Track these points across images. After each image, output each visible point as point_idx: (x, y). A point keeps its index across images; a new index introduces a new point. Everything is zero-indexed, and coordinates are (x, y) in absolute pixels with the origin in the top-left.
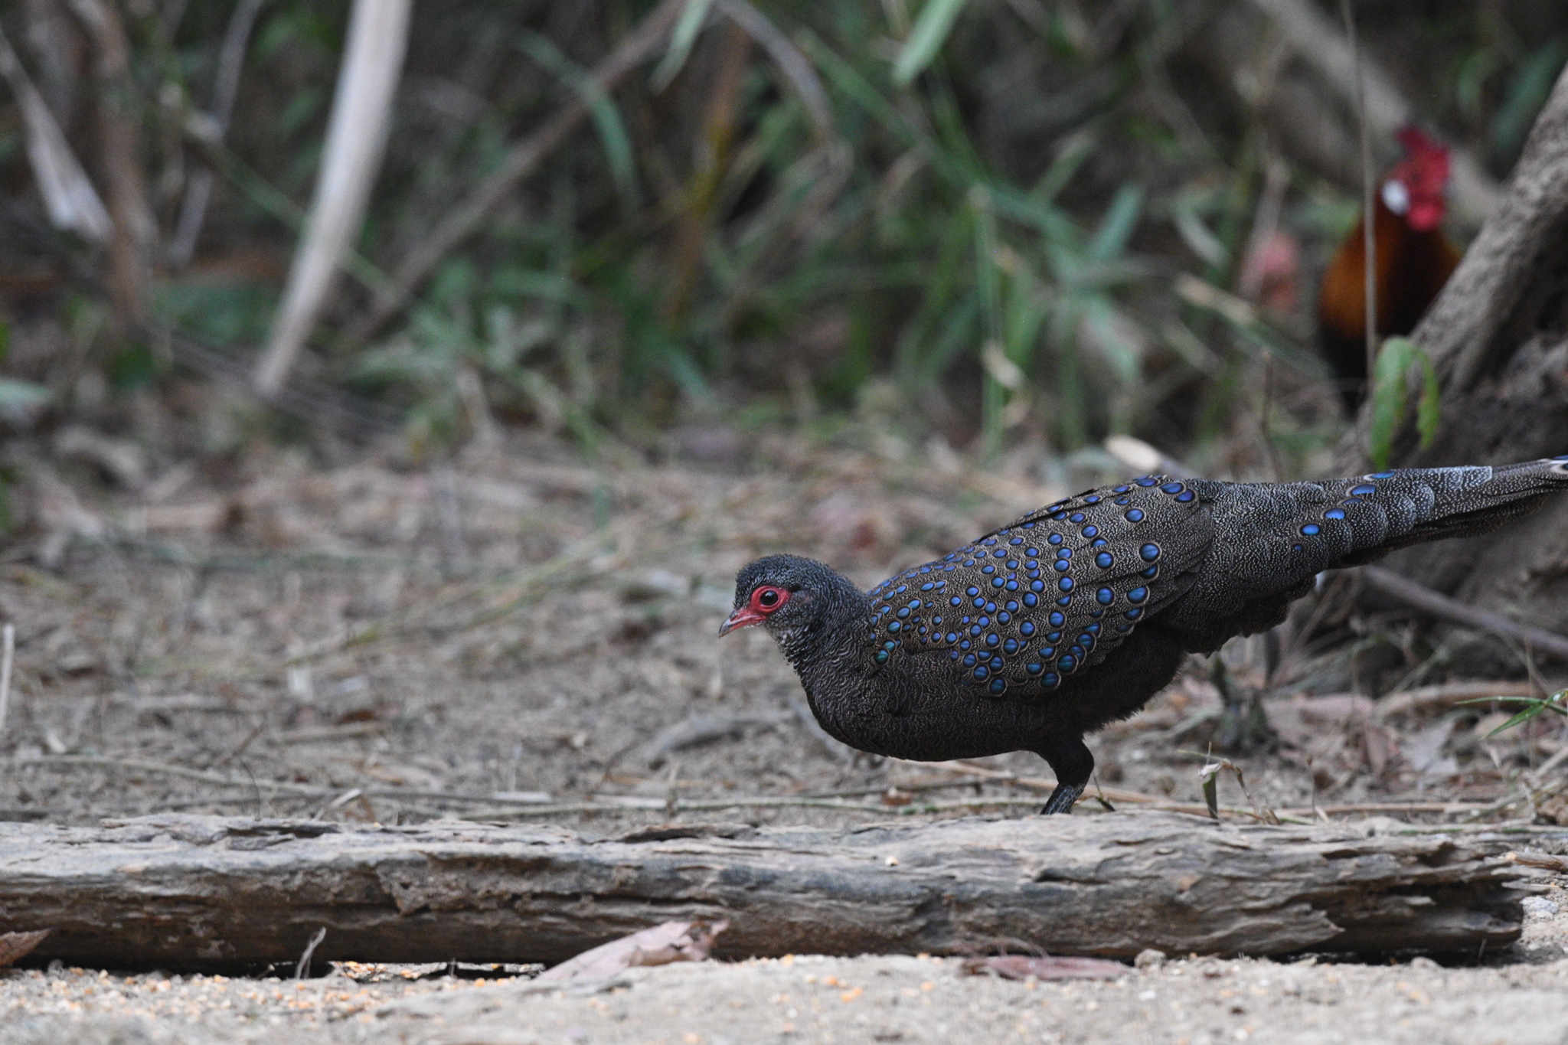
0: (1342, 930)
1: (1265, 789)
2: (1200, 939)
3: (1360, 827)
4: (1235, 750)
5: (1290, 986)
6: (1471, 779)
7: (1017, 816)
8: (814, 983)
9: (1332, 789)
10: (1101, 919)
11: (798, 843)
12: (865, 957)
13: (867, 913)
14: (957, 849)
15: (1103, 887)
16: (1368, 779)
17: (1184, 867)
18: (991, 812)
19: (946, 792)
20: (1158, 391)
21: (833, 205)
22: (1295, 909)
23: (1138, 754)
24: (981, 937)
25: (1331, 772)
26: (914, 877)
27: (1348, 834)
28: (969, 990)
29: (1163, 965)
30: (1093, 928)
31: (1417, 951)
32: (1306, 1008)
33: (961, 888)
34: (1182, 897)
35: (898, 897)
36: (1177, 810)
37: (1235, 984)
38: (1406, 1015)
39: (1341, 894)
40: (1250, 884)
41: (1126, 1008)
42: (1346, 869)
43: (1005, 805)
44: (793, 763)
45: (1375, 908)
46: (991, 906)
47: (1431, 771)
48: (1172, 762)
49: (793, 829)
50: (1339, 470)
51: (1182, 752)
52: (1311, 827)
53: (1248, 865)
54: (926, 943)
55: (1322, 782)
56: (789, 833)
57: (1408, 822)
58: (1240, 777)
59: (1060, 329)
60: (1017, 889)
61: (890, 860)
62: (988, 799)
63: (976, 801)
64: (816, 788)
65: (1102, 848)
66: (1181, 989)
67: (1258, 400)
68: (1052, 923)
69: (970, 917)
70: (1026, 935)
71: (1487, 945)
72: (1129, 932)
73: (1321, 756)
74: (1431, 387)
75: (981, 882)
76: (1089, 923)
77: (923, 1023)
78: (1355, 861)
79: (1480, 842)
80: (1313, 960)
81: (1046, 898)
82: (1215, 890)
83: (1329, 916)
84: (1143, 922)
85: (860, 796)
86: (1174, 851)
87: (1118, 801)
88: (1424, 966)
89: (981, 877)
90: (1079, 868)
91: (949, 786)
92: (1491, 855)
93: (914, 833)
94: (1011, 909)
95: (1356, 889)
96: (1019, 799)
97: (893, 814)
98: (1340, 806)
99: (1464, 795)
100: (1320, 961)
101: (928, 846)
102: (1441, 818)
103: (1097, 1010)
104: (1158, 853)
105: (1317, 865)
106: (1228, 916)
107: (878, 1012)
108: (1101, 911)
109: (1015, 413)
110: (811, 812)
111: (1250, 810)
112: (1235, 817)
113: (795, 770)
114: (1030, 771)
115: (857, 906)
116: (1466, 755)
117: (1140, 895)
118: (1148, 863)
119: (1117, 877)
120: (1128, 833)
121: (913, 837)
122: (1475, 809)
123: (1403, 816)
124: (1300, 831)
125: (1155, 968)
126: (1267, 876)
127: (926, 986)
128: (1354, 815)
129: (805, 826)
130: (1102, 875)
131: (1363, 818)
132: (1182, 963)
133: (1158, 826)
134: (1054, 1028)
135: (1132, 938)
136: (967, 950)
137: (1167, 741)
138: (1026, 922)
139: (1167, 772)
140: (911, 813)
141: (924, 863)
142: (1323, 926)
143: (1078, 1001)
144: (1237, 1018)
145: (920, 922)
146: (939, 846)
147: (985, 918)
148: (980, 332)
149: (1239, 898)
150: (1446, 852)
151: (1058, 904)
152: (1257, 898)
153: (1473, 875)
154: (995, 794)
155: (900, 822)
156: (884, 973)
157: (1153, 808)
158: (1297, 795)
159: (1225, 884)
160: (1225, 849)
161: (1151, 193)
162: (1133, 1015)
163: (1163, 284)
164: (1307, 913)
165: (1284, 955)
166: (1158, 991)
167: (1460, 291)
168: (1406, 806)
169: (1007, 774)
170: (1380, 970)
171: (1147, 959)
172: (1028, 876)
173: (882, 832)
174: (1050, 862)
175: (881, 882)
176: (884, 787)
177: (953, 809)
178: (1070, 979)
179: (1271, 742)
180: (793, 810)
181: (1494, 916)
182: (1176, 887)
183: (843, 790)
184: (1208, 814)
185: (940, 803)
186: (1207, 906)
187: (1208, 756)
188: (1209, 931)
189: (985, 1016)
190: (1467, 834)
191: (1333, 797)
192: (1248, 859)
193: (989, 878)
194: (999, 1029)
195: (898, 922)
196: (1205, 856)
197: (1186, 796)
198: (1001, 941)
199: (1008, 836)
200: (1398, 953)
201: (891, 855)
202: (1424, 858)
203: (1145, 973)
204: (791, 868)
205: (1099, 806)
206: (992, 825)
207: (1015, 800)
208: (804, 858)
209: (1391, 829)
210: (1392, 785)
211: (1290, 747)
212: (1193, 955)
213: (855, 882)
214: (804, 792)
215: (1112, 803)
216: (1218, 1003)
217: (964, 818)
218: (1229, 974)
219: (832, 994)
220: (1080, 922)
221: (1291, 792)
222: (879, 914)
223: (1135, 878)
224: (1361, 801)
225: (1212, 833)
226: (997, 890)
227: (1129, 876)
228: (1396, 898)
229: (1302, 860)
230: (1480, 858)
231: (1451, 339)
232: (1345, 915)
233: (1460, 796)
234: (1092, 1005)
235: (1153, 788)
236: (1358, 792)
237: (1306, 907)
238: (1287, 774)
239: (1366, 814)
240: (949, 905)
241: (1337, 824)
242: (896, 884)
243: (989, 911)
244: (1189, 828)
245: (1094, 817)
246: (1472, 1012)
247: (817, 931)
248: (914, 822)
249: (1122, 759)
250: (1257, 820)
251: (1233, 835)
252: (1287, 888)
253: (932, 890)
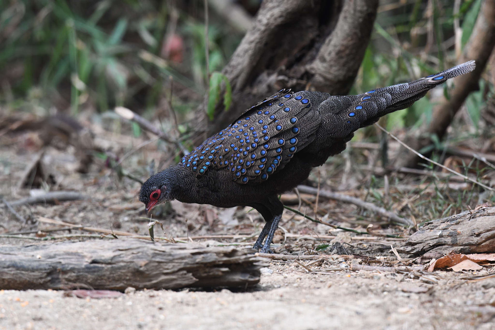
0: (197, 280)
1: (171, 231)
2: (148, 283)
3: (204, 244)
4: (160, 217)
5: (179, 300)
6: (243, 227)
7: (83, 241)
8: (11, 300)
9: (194, 230)
10: (113, 277)
11: (6, 251)
12: (30, 291)
13: (31, 275)
14: (62, 253)
15: (114, 265)
16: (207, 227)
17: (142, 258)
18: (75, 239)
19: (58, 232)
20: (133, 91)
21: (18, 25)
22: (181, 273)
23: (126, 219)
24: (71, 283)
25: (194, 224)
26: (47, 262)
27: (200, 246)
28: (66, 302)
29: (135, 293)
30: (110, 280)
31: (224, 287)
32: (185, 308)
33: (64, 266)
34: (142, 269)
35: (41, 269)
36: (140, 238)
37: (160, 299)
38: (220, 309)
39: (197, 267)
40: (165, 264)
41: (122, 308)
42: (199, 259)
43: (79, 237)
44: (4, 222)
45: (209, 272)
46: (74, 272)
47: (229, 224)
48: (138, 221)
49: (4, 246)
50: (196, 119)
51: (141, 218)
52: (187, 244)
53: (165, 257)
54: (51, 285)
55: (191, 228)
56: (2, 247)
57: (221, 242)
58: (162, 227)
59: (99, 69)
60: (83, 266)
61: (38, 256)
62: (73, 235)
63: (69, 235)
64: (12, 231)
65: (114, 251)
66: (141, 301)
67: (168, 94)
68: (96, 278)
69: (67, 276)
70: (86, 283)
71: (248, 285)
72: (123, 281)
73: (190, 219)
74: (229, 89)
75: (70, 264)
76: (109, 278)
77: (50, 314)
78: (202, 256)
79: (246, 249)
80: (187, 290)
81: (93, 270)
82: (153, 266)
83: (193, 275)
84: (128, 278)
85: (28, 234)
86: (139, 253)
87: (119, 235)
88: (226, 292)
89: (71, 262)
90: (105, 259)
91: (60, 230)
92: (250, 253)
93: (47, 247)
94: (81, 273)
95: (203, 265)
96: (84, 235)
97: (40, 240)
98: (197, 236)
99: (241, 233)
100: (190, 291)
101: (52, 252)
102: (233, 240)
103: (111, 309)
104: (133, 253)
105: (189, 257)
106: (157, 275)
107: (34, 310)
108: (113, 274)
109: (83, 99)
110: (11, 239)
111: (165, 238)
112: (160, 241)
113: (5, 225)
114: (88, 225)
115: (26, 273)
116: (241, 218)
117: (127, 268)
118: (129, 257)
119: (119, 262)
120: (122, 246)
121: (46, 248)
122: (244, 237)
123: (219, 240)
124: (182, 246)
125: (132, 294)
126: (171, 261)
127: (51, 301)
128: (202, 240)
129: (9, 245)
130: (113, 261)
131: (205, 241)
132: (141, 292)
133: (133, 244)
134: (96, 315)
135: (123, 283)
136: (65, 288)
137: (137, 214)
138: (86, 278)
139: (137, 225)
140: (46, 240)
141: (50, 257)
142: (191, 278)
143: (105, 305)
144: (161, 311)
145: (49, 278)
146: (56, 251)
147: (72, 277)
148: (71, 70)
149: (161, 269)
150: (234, 252)
151: (98, 271)
152: (168, 269)
153: (243, 260)
154: (76, 233)
155: (42, 243)
156: (36, 296)
157: (131, 238)
158: (182, 232)
159: (156, 264)
160: (157, 252)
161: (130, 22)
162: (124, 311)
163: (135, 54)
164: (185, 274)
165: (177, 289)
166: (133, 302)
167: (238, 56)
168: (220, 236)
169: (80, 226)
170: (211, 294)
171: (129, 291)
172: (87, 262)
173: (35, 247)
174: (95, 257)
175: (35, 264)
176: (36, 231)
177: (61, 238)
178: (102, 298)
179: (173, 214)
180: (4, 239)
181: (251, 275)
182: (139, 265)
183: (22, 232)
184: (151, 239)
185: (56, 236)
186: (150, 272)
187: (151, 219)
188: (151, 281)
189: (72, 311)
190: (241, 246)
191: (195, 233)
192: (165, 255)
193: (74, 263)
194: (76, 316)
195: (41, 278)
196: (150, 254)
197: (143, 233)
198: (77, 285)
199: (80, 248)
200: (217, 288)
201: (39, 254)
202: (226, 254)
203: (128, 296)
204: (3, 260)
205: (112, 237)
206: (74, 244)
207: (83, 235)
208: (8, 256)
209: (215, 244)
210: (215, 229)
211: (179, 216)
212: (145, 289)
213: (26, 264)
214: (8, 233)
215: (117, 236)
216: (153, 306)
217: (65, 242)
218: (158, 296)
219: (18, 304)
220: (105, 278)
221: (180, 232)
222: (34, 276)
223: (125, 262)
224: (204, 235)
225: (152, 246)
226: (76, 267)
227: (123, 261)
228: (216, 269)
229: (183, 256)
230: (245, 254)
231: (235, 72)
232: (198, 275)
233: (239, 233)
234: (110, 307)
235: (131, 230)
236: (203, 231)
237: (185, 272)
238: (179, 225)
239: (206, 239)
240: (59, 272)
241: (196, 243)
242: (40, 265)
243: (73, 274)
244: (144, 245)
245: (110, 241)
246: (242, 309)
247: (12, 282)
248: (47, 243)
249: (121, 220)
250: (168, 241)
251: (159, 247)
252: (179, 265)
253: (53, 267)
